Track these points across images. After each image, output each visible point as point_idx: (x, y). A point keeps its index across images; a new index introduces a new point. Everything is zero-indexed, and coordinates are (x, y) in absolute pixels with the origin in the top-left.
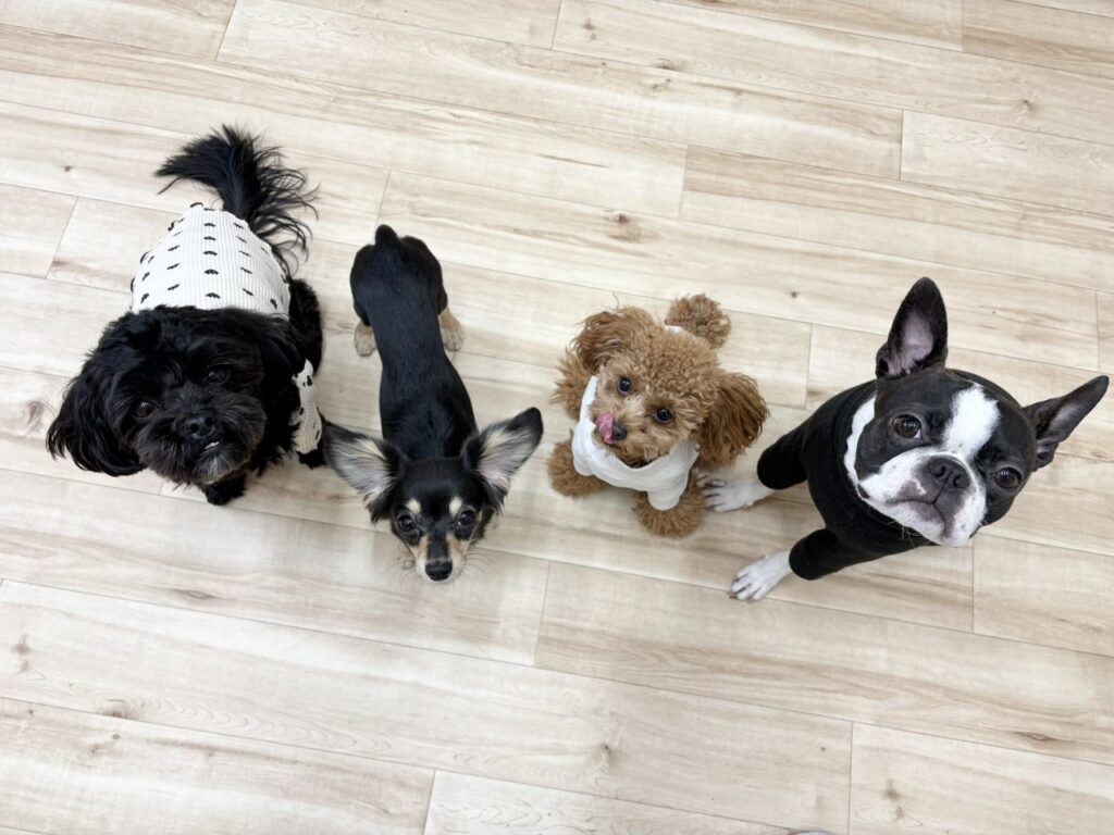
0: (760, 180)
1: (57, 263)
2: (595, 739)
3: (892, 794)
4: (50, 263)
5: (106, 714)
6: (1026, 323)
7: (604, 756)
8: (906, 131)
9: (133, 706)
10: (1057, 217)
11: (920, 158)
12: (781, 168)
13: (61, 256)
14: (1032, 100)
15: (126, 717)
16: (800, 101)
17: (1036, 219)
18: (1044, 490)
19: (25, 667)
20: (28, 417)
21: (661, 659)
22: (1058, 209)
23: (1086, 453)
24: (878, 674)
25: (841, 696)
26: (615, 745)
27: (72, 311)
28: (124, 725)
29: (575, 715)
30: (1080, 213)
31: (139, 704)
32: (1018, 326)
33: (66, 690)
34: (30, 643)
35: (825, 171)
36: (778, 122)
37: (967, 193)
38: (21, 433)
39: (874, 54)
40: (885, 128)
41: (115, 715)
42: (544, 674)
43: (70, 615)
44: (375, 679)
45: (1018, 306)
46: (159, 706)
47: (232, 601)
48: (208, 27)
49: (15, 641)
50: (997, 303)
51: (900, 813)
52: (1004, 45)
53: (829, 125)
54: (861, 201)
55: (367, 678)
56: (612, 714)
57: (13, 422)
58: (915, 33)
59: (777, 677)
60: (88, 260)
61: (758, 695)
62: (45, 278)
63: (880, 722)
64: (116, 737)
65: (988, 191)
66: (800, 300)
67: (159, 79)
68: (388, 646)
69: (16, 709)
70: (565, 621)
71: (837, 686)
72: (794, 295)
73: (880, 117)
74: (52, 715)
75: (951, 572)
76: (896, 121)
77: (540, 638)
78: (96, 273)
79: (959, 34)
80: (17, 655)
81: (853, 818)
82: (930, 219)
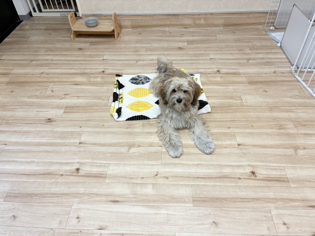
0: (216, 110)
1: (80, 143)
2: (211, 221)
3: (285, 224)
4: (79, 143)
5: (98, 229)
6: (279, 126)
7: (214, 224)
8: (242, 98)
9: (104, 227)
10: (277, 108)
11: (247, 102)
12: (220, 108)
13: (81, 142)
14: (265, 90)
15: (103, 229)
16: (220, 97)
17: (274, 109)
18: (296, 156)
19: (79, 222)
20: (76, 171)
21: (221, 201)
22: (278, 107)
23: (301, 148)
24: (272, 198)
25: (265, 204)
26: (216, 221)
27: (84, 151)
28: (102, 231)
29: (205, 216)
30: (282, 107)
31: (105, 226)
32: (277, 127)
33: (88, 225)
34: (80, 216)
35: (229, 107)
36: (217, 101)
37: (258, 106)
38: (75, 174)
39: (232, 88)
40: (238, 98)
41: (100, 229)
42: (195, 208)
43: (88, 209)
44: (158, 214)
45: (276, 124)
46: (110, 226)
47: (123, 201)
48: (105, 101)
49: (76, 216)
50: (272, 124)
51: (288, 228)
52: (257, 83)
53: (227, 99)
54: (238, 111)
55: (156, 214)
56: (214, 214)
57: (73, 173)
58: (239, 83)
59: (249, 202)
60: (86, 142)
61: (246, 206)
62: (78, 146)
63: (277, 208)
64: (101, 234)
65: (262, 106)
66: (231, 129)
67: (97, 110)
68: (159, 206)
69: (77, 231)
70: (198, 196)
71: (264, 202)
72: (229, 128)
73: (237, 97)
74: (85, 231)
75: (281, 175)
76: (240, 97)
77: (193, 201)
78: (88, 144)
79: (247, 82)
80: (77, 219)
81: (277, 231)
82: (253, 111)
